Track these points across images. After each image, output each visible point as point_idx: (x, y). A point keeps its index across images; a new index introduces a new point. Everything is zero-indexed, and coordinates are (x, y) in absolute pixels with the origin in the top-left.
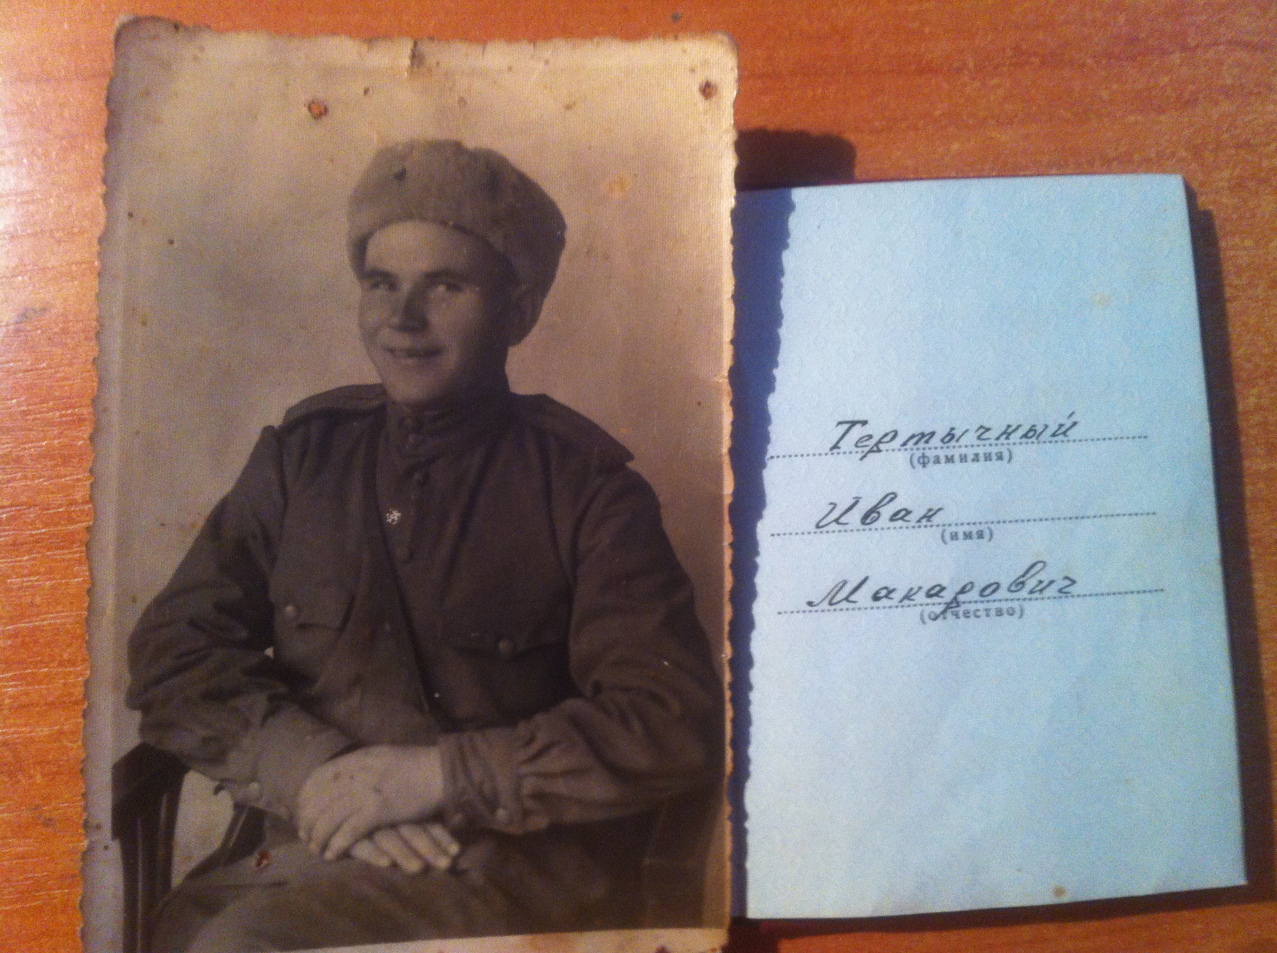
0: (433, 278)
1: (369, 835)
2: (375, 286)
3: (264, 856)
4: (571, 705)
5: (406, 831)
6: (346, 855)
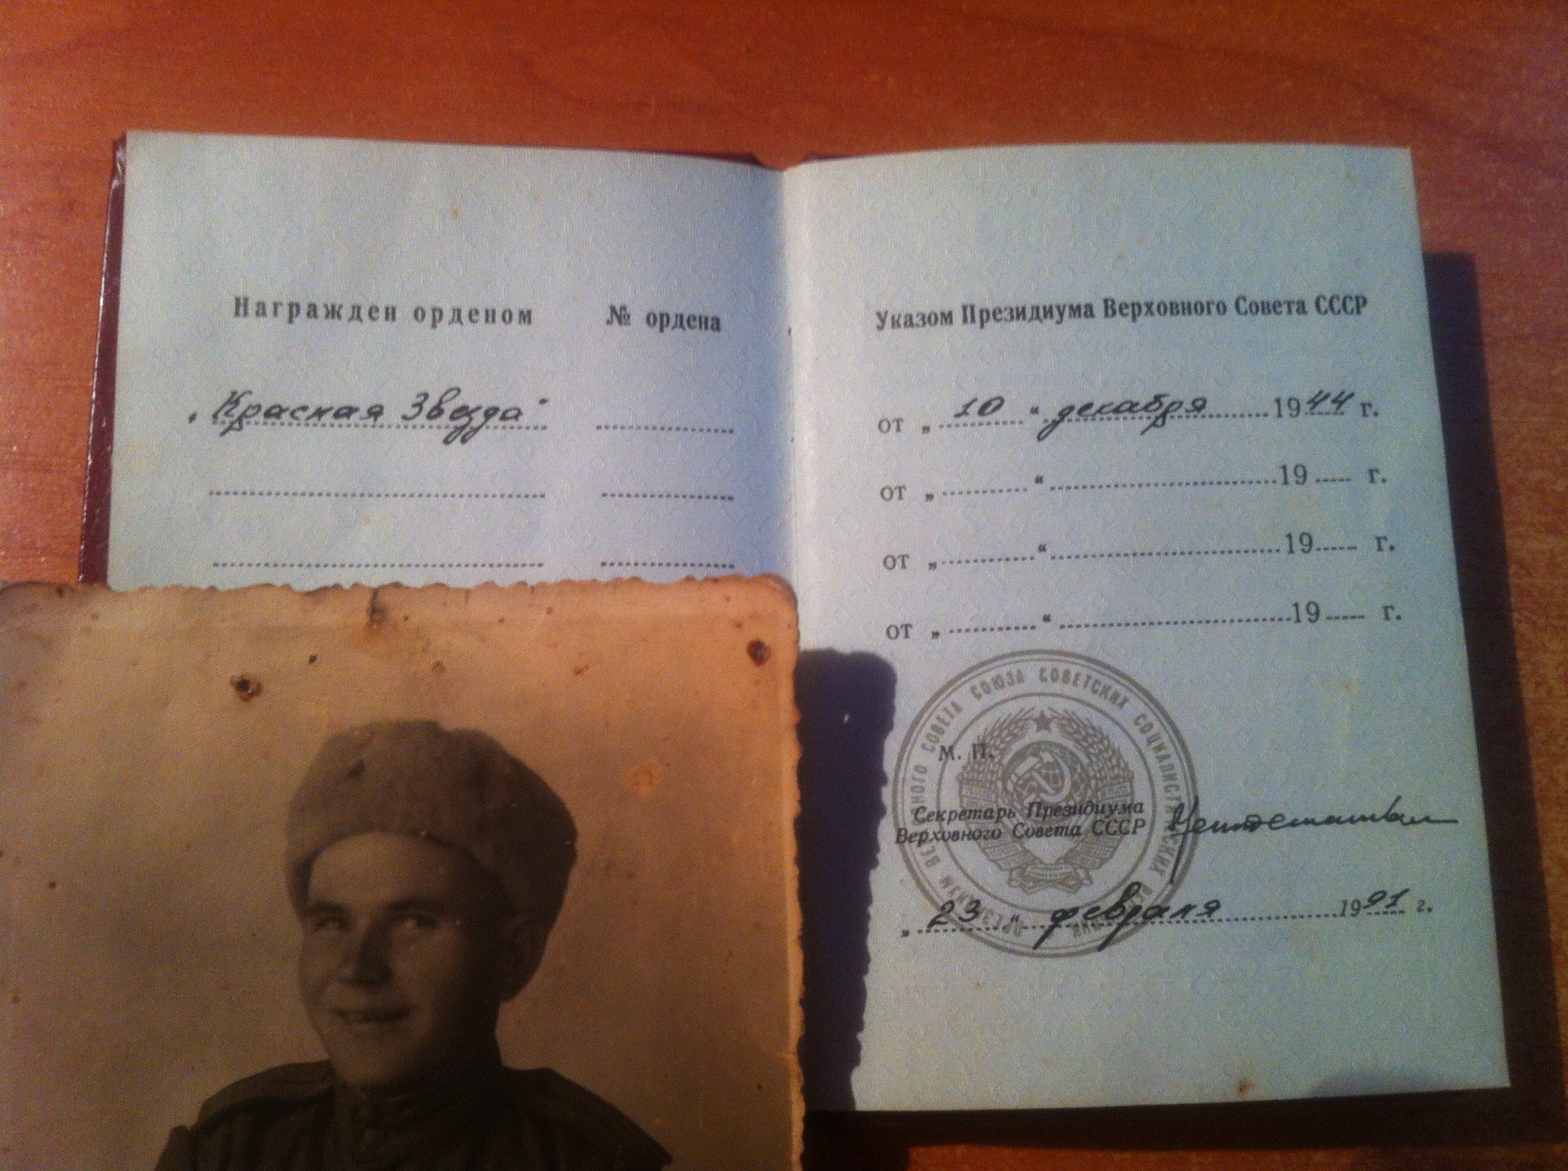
0: (398, 910)
2: (322, 924)
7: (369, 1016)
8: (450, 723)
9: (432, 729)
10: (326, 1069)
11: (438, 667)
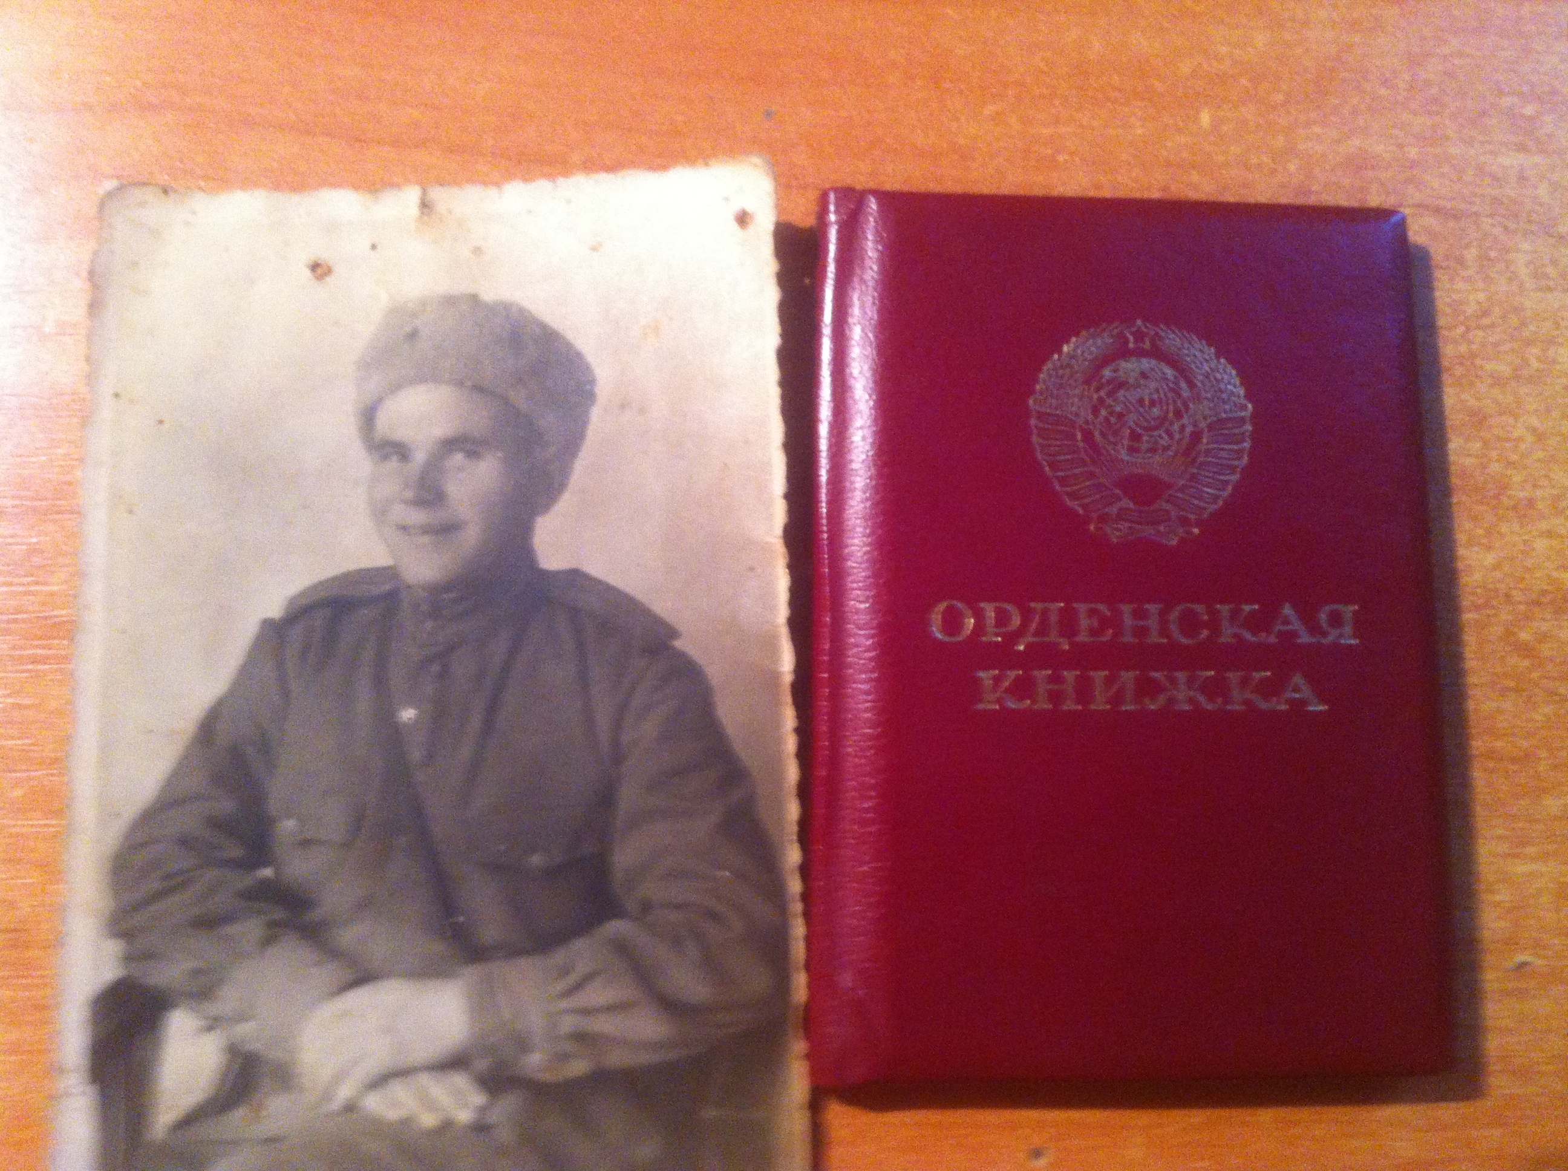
6: (352, 1106)
7: (427, 530)
8: (489, 294)
9: (474, 299)
10: (389, 573)
11: (477, 251)
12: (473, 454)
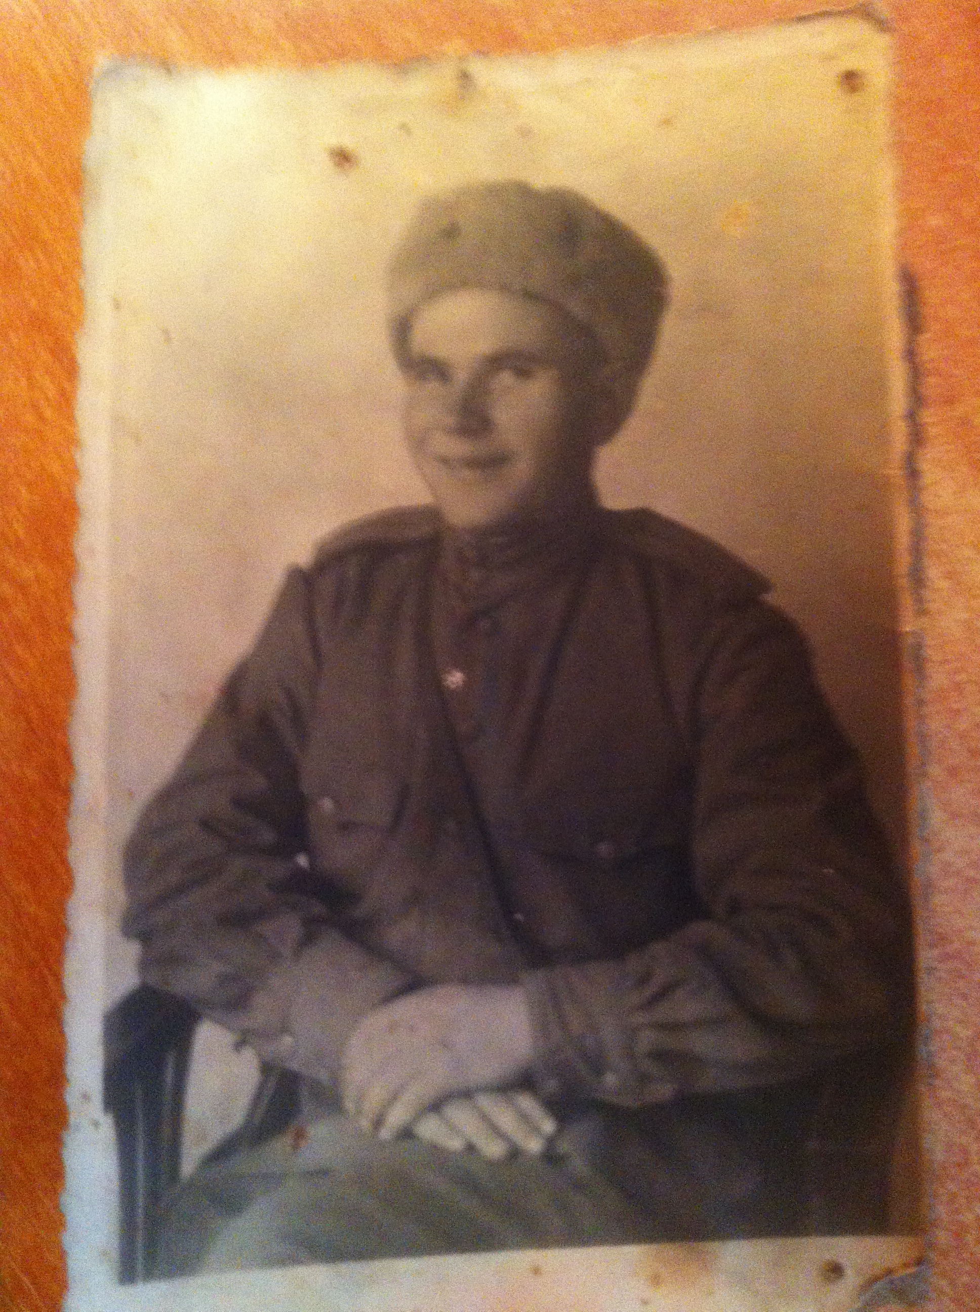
0: (495, 362)
1: (436, 1106)
2: (423, 377)
3: (300, 1135)
4: (700, 929)
5: (485, 1102)
6: (407, 1134)
8: (540, 182)
9: (524, 189)
11: (525, 131)
12: (523, 373)
